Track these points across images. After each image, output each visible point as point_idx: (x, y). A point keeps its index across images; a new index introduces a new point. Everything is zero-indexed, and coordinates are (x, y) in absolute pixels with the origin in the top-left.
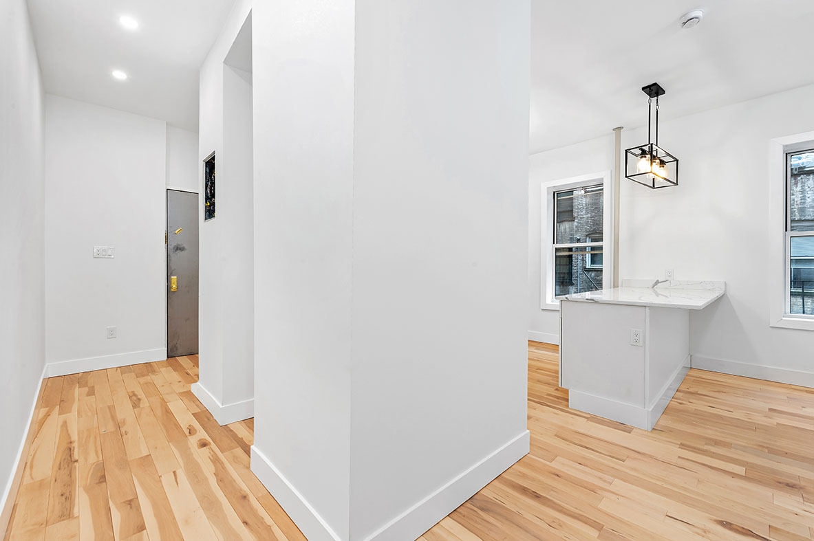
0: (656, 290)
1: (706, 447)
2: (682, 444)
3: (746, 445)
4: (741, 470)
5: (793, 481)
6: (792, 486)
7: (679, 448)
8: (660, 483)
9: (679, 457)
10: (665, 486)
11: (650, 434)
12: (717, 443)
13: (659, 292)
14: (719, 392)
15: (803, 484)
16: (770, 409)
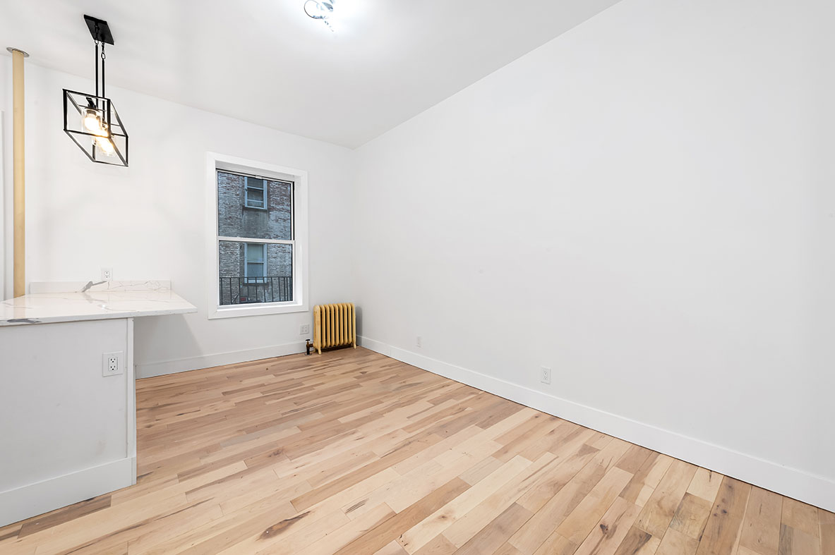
0: (88, 294)
1: (203, 462)
2: (180, 476)
3: (229, 437)
4: (240, 466)
5: (274, 449)
6: (277, 453)
7: (180, 481)
8: (189, 546)
9: (187, 493)
10: (197, 543)
11: (139, 488)
12: (208, 451)
13: (93, 297)
14: (177, 395)
15: (280, 446)
16: (223, 393)
